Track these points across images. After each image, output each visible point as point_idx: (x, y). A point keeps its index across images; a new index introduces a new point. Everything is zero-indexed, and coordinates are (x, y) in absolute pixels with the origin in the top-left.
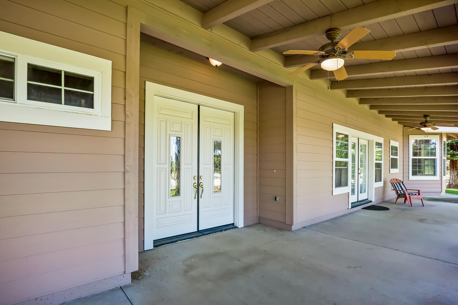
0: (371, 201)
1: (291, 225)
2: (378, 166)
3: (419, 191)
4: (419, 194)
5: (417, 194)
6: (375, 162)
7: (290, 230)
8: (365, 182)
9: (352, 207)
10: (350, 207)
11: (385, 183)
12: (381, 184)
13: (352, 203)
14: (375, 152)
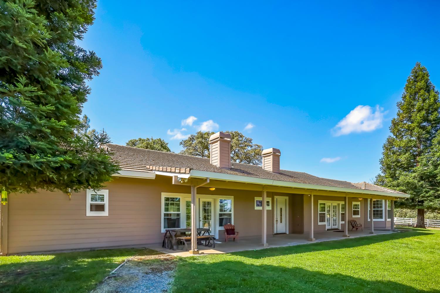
0: (339, 229)
2: (343, 214)
6: (341, 212)
8: (336, 221)
9: (328, 230)
10: (326, 230)
12: (343, 222)
14: (341, 208)
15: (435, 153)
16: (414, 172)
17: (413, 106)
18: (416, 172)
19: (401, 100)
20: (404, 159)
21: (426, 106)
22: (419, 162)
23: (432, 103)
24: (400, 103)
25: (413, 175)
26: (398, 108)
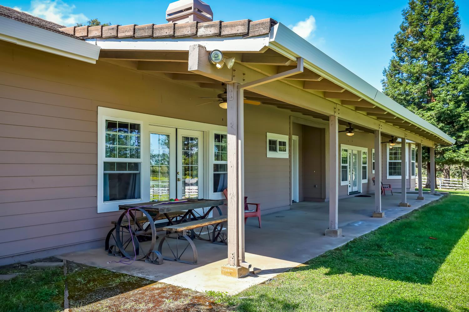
0: (360, 193)
1: (325, 198)
2: (364, 168)
3: (390, 185)
4: (390, 187)
5: (389, 187)
6: (362, 165)
7: (324, 201)
8: (356, 179)
9: (350, 195)
10: (348, 194)
11: (369, 180)
12: (366, 181)
13: (350, 192)
14: (362, 158)
15: (457, 85)
16: (430, 109)
17: (426, 17)
18: (433, 110)
19: (408, 7)
20: (417, 90)
21: (444, 18)
22: (437, 96)
23: (451, 15)
24: (406, 12)
25: (429, 113)
26: (404, 17)
